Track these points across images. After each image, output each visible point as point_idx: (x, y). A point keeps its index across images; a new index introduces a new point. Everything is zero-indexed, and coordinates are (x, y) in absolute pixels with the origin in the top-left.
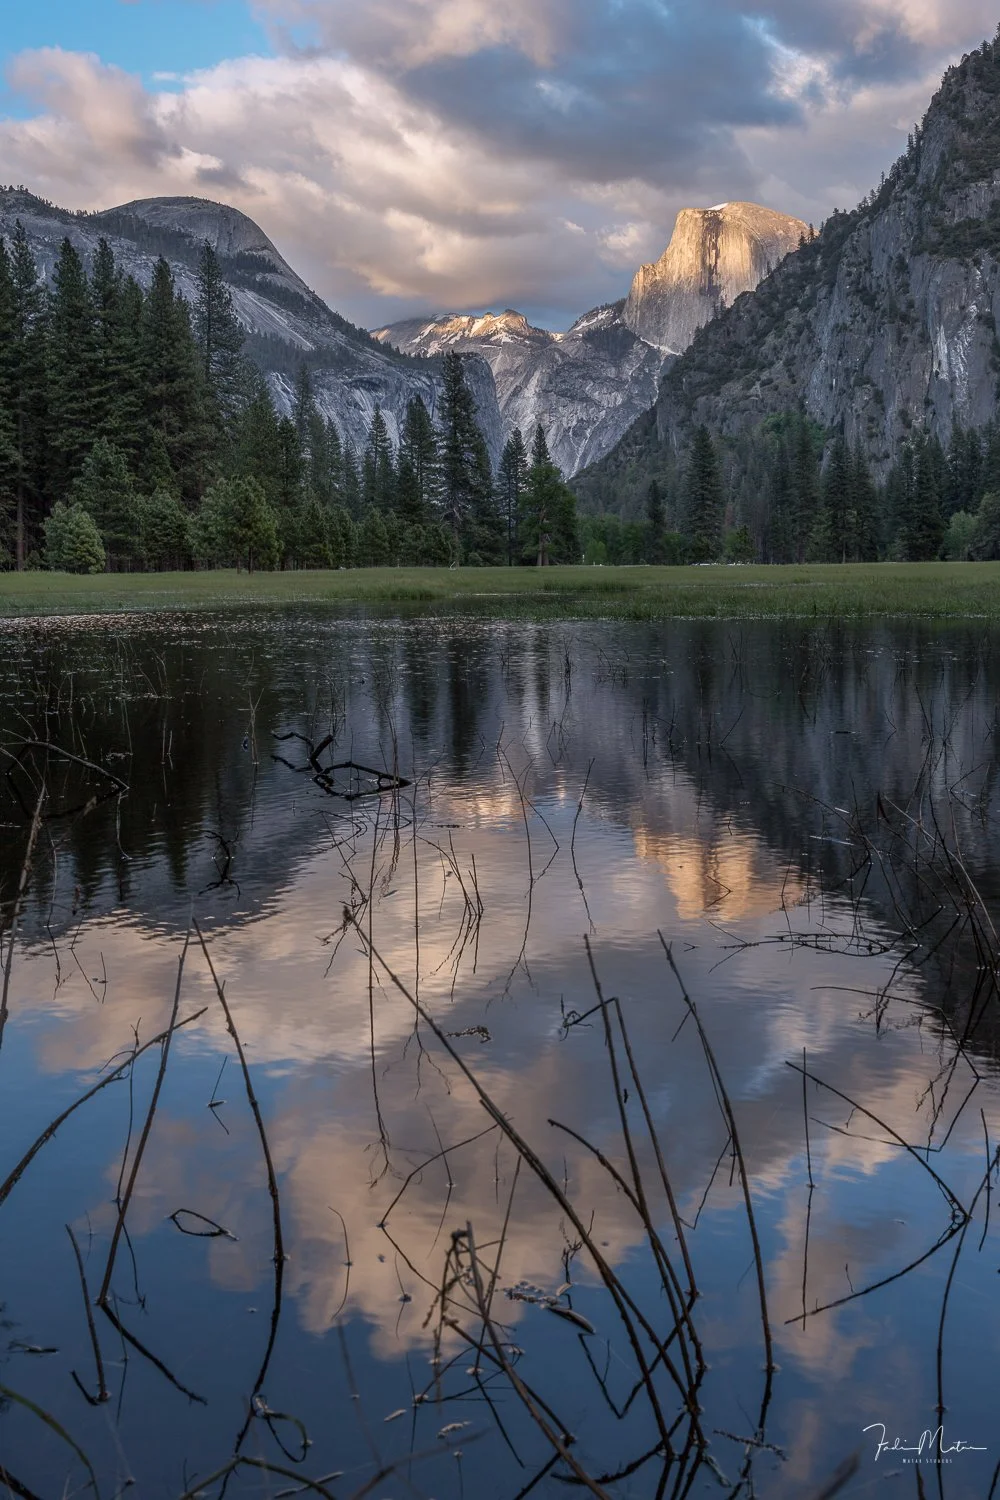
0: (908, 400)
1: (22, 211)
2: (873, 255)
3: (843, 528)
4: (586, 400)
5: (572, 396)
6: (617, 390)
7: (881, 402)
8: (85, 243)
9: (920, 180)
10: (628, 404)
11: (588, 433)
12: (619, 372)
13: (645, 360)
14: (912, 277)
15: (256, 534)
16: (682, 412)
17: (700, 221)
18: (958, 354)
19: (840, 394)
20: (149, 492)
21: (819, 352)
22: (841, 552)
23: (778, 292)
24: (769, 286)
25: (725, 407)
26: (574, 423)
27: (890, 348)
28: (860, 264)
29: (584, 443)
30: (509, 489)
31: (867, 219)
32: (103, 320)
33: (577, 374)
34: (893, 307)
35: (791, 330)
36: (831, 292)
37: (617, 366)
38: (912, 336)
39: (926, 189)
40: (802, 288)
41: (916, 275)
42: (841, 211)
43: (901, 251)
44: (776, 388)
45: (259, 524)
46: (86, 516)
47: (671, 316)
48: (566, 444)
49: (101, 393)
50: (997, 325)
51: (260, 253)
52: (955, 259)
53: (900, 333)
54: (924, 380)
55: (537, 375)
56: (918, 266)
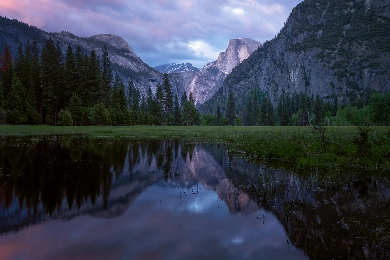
0: (284, 86)
1: (68, 37)
2: (276, 51)
3: (265, 117)
4: (207, 85)
5: (203, 84)
6: (215, 83)
7: (278, 87)
8: (83, 45)
9: (287, 33)
10: (217, 86)
11: (207, 93)
12: (215, 78)
13: (221, 75)
14: (285, 57)
15: (102, 117)
16: (229, 88)
17: (235, 42)
18: (296, 75)
19: (268, 85)
20: (86, 106)
21: (263, 74)
22: (264, 123)
23: (253, 60)
24: (251, 58)
25: (240, 87)
26: (204, 91)
27: (280, 74)
28: (273, 53)
29: (206, 95)
30: (183, 107)
31: (274, 42)
32: (78, 65)
33: (205, 79)
34: (280, 63)
35: (256, 69)
36: (265, 60)
37: (215, 77)
38: (285, 71)
39: (288, 35)
40: (259, 59)
41: (286, 56)
42: (268, 40)
43: (282, 50)
44: (252, 83)
45: (103, 115)
46: (69, 112)
47: (228, 65)
48: (202, 96)
49: (77, 82)
50: (305, 68)
51: (126, 48)
52: (295, 53)
53: (282, 70)
54: (287, 82)
55: (195, 79)
56: (286, 54)
